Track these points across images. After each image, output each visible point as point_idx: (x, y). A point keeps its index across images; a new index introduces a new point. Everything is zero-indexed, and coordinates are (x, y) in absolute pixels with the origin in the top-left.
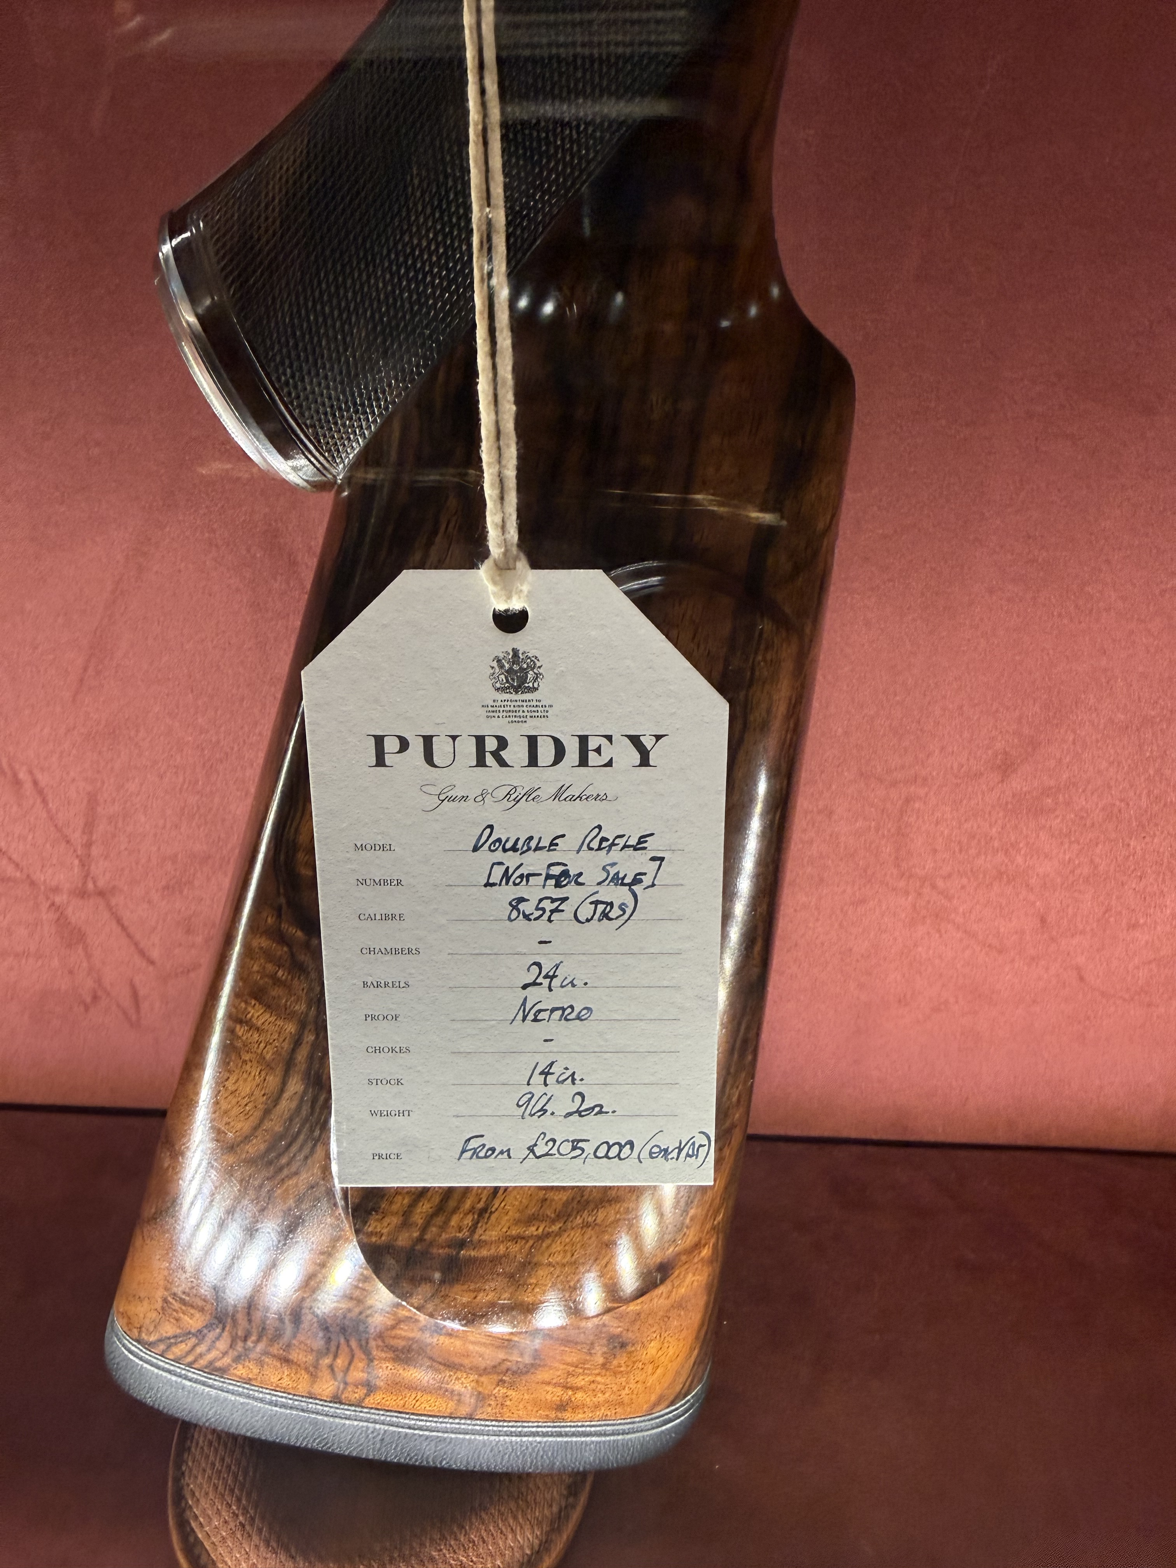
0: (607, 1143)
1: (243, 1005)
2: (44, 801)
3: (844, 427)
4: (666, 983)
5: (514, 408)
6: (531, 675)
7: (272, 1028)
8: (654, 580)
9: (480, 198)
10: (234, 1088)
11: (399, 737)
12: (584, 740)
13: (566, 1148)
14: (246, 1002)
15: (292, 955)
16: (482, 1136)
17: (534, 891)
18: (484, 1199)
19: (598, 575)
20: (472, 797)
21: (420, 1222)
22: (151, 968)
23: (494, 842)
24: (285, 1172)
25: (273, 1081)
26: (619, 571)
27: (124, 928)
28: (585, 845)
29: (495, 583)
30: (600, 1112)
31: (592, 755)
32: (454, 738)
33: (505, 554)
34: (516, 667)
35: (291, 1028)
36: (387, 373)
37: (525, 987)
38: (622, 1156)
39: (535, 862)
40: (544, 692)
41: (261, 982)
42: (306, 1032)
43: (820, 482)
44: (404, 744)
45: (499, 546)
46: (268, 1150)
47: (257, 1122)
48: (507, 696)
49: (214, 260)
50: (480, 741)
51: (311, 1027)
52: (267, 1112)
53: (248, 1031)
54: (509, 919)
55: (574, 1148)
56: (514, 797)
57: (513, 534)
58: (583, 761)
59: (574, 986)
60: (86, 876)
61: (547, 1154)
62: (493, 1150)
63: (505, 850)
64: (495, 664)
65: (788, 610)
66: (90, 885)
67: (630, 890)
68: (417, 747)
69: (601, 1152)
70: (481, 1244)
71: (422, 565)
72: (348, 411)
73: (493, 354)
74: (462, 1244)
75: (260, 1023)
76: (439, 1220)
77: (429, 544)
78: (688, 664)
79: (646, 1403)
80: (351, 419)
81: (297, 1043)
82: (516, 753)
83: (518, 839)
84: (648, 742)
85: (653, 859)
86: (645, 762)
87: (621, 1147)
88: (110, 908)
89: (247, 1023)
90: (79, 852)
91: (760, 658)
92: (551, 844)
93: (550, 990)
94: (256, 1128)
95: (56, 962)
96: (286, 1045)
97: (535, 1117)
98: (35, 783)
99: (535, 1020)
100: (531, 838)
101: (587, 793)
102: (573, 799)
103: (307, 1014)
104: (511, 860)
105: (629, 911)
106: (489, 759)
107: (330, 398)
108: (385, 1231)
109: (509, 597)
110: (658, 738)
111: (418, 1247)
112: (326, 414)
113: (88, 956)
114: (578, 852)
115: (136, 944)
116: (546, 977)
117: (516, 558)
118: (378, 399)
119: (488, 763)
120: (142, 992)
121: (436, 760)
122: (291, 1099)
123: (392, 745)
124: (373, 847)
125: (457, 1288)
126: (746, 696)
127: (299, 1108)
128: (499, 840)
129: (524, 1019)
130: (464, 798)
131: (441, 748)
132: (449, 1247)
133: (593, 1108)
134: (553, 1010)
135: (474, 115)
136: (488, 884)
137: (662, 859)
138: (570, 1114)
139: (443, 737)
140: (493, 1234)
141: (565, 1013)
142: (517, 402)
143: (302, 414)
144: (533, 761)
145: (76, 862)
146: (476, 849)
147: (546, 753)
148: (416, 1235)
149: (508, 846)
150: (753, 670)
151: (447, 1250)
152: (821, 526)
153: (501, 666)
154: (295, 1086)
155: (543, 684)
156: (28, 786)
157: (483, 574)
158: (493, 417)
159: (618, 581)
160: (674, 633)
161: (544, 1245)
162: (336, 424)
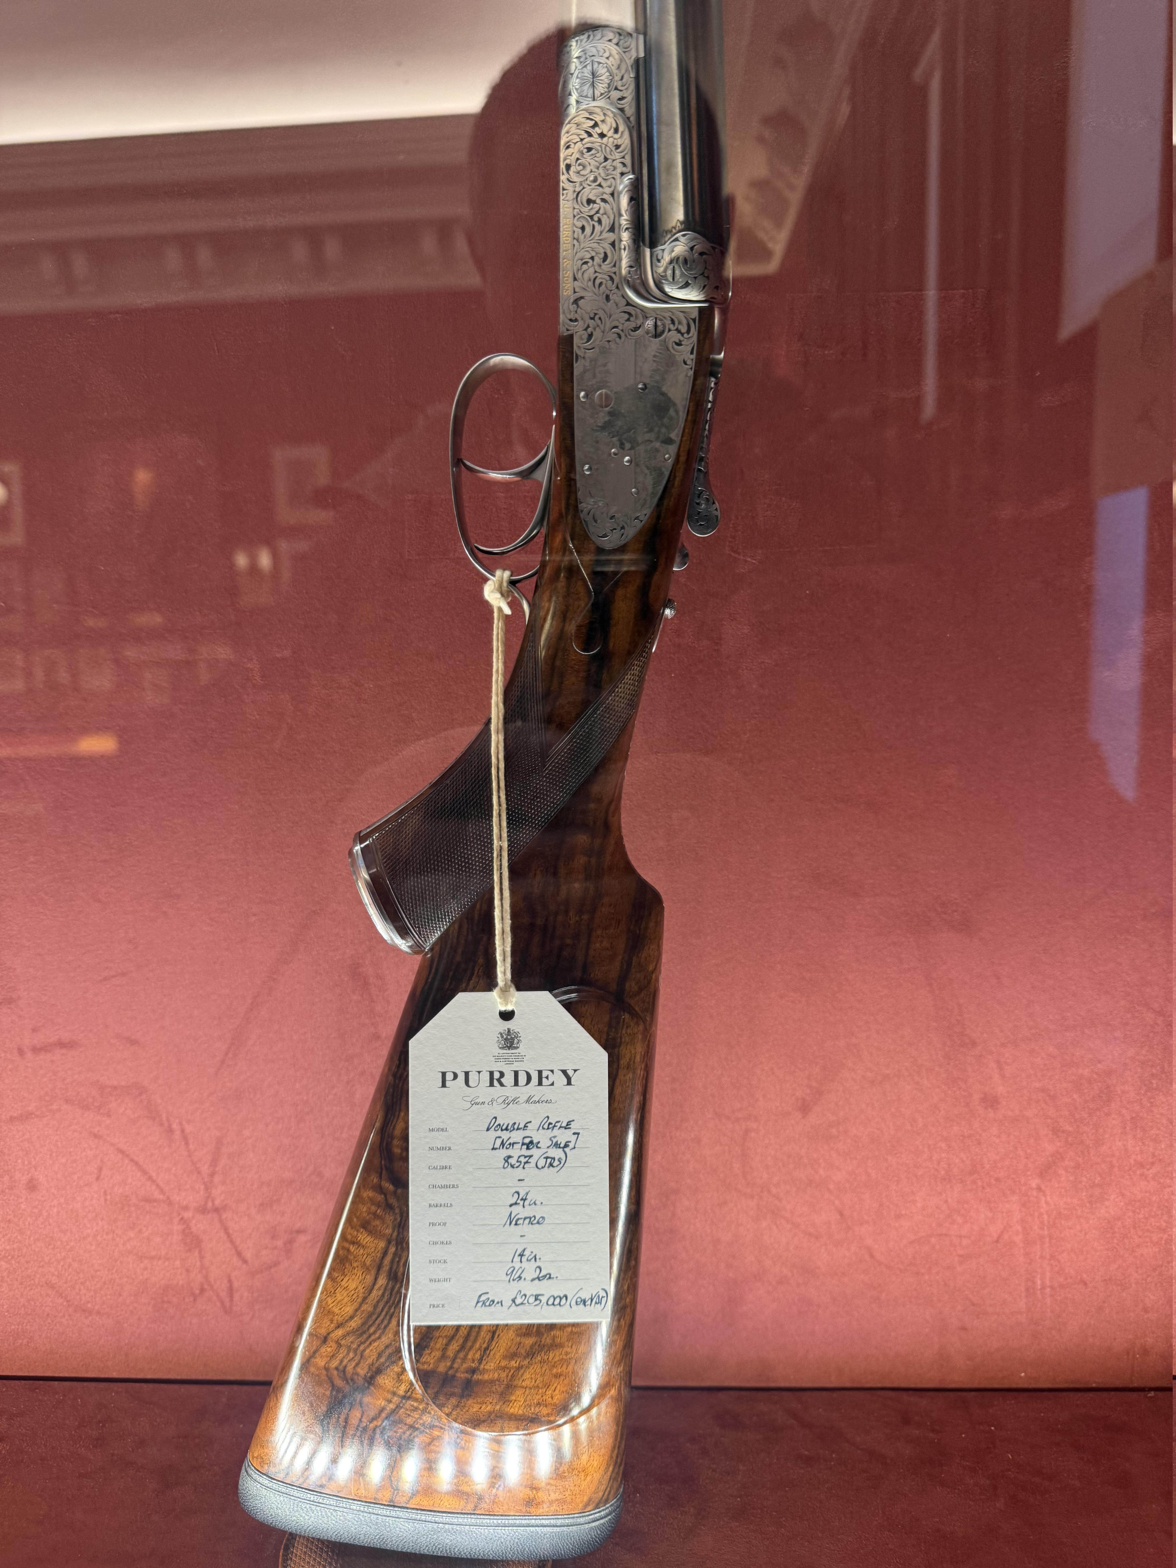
0: (553, 1296)
1: (355, 1233)
2: (187, 1144)
3: (659, 923)
4: (582, 1202)
5: (510, 921)
6: (516, 1041)
7: (372, 1245)
8: (573, 995)
9: (497, 839)
10: (346, 1286)
11: (453, 1072)
12: (540, 1073)
13: (532, 1300)
14: (358, 1231)
15: (386, 1199)
16: (488, 1293)
17: (516, 1152)
18: (487, 1342)
19: (546, 994)
20: (487, 1102)
21: (452, 1355)
22: (244, 1266)
23: (497, 1126)
24: (373, 1337)
25: (369, 1279)
26: (556, 991)
27: (229, 1235)
28: (541, 1127)
29: (500, 998)
30: (550, 1278)
31: (544, 1080)
32: (479, 1072)
33: (505, 985)
34: (509, 1037)
35: (382, 1244)
36: (454, 904)
37: (511, 1206)
38: (562, 1304)
39: (517, 1136)
40: (522, 1049)
41: (368, 1218)
42: (390, 1246)
43: (649, 948)
44: (455, 1076)
45: (503, 981)
46: (363, 1324)
47: (358, 1306)
48: (505, 1051)
49: (381, 858)
50: (492, 1074)
51: (394, 1243)
52: (365, 1299)
53: (358, 1248)
54: (504, 1168)
55: (536, 1299)
56: (507, 1102)
57: (509, 975)
58: (540, 1083)
59: (535, 1204)
60: (208, 1197)
61: (522, 1304)
62: (493, 1301)
63: (502, 1130)
64: (499, 1036)
65: (637, 1009)
66: (210, 1204)
67: (564, 1151)
68: (461, 1077)
69: (550, 1302)
70: (485, 1371)
71: (465, 990)
72: (435, 920)
73: (501, 899)
74: (473, 1371)
75: (365, 1242)
76: (461, 1355)
77: (470, 979)
78: (588, 1035)
79: (581, 1502)
80: (436, 924)
81: (385, 1253)
82: (508, 1079)
83: (508, 1124)
84: (570, 1073)
85: (574, 1134)
86: (569, 1083)
87: (561, 1299)
88: (221, 1221)
89: (357, 1243)
90: (206, 1180)
91: (624, 1032)
92: (525, 1126)
93: (524, 1207)
94: (356, 1310)
95: (178, 1263)
96: (379, 1255)
97: (516, 1281)
98: (183, 1131)
99: (516, 1224)
100: (515, 1124)
101: (542, 1099)
102: (535, 1102)
103: (391, 1236)
104: (505, 1135)
105: (563, 1162)
106: (496, 1083)
107: (427, 916)
108: (432, 1361)
109: (507, 1004)
110: (575, 1071)
111: (450, 1372)
112: (425, 922)
113: (202, 1258)
114: (538, 1130)
115: (236, 1248)
116: (522, 1199)
117: (510, 987)
118: (448, 916)
119: (495, 1085)
120: (236, 1285)
121: (471, 1084)
122: (379, 1289)
123: (449, 1076)
124: (438, 1130)
125: (470, 1402)
126: (619, 1051)
127: (383, 1295)
128: (499, 1125)
129: (510, 1224)
130: (483, 1103)
131: (473, 1078)
132: (467, 1372)
133: (546, 1276)
134: (525, 1219)
135: (495, 807)
136: (493, 1149)
137: (578, 1134)
138: (533, 1280)
139: (474, 1072)
140: (491, 1365)
141: (531, 1220)
142: (511, 919)
143: (414, 922)
144: (516, 1083)
145: (202, 1187)
146: (488, 1130)
147: (522, 1078)
148: (449, 1364)
149: (504, 1127)
150: (621, 1038)
151: (466, 1375)
152: (651, 968)
153: (502, 1037)
154: (382, 1281)
155: (521, 1045)
156: (178, 1133)
157: (495, 994)
158: (501, 925)
159: (555, 996)
160: (583, 1020)
161: (520, 1374)
162: (429, 926)
